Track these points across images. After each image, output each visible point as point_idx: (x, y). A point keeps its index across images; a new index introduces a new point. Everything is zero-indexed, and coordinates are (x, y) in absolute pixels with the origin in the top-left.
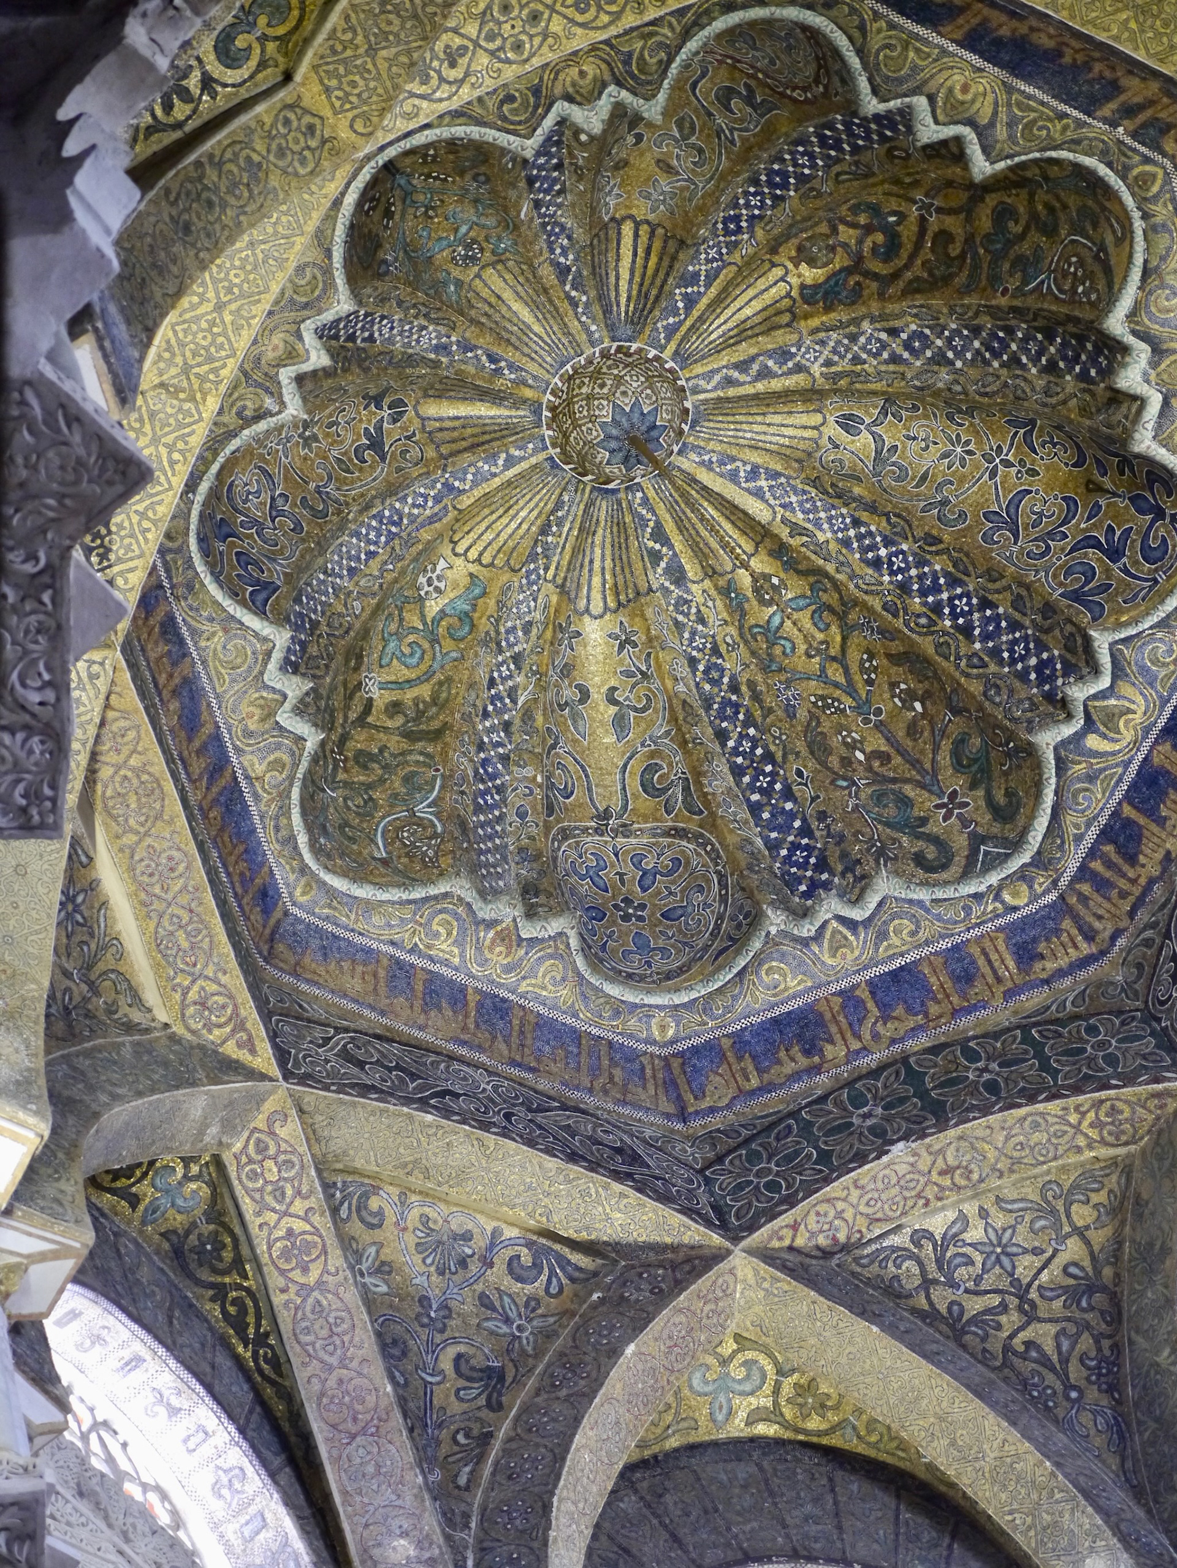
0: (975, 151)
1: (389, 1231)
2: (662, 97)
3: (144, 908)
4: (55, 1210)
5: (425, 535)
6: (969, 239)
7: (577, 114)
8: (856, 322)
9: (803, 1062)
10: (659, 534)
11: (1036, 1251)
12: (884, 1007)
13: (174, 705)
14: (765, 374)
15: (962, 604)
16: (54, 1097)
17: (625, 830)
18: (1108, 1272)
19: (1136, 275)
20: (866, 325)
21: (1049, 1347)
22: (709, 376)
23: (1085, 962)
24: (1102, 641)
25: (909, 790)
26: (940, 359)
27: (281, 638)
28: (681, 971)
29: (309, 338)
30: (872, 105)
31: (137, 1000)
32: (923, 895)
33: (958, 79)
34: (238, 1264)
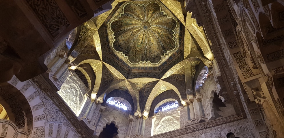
1: (140, 85)
2: (123, 12)
3: (115, 73)
5: (137, 39)
7: (119, 16)
9: (166, 65)
12: (170, 59)
14: (153, 19)
17: (156, 51)
20: (156, 14)
22: (150, 21)
24: (173, 31)
25: (171, 43)
26: (161, 14)
27: (122, 52)
28: (158, 61)
31: (117, 78)
32: (170, 51)
33: (140, 2)
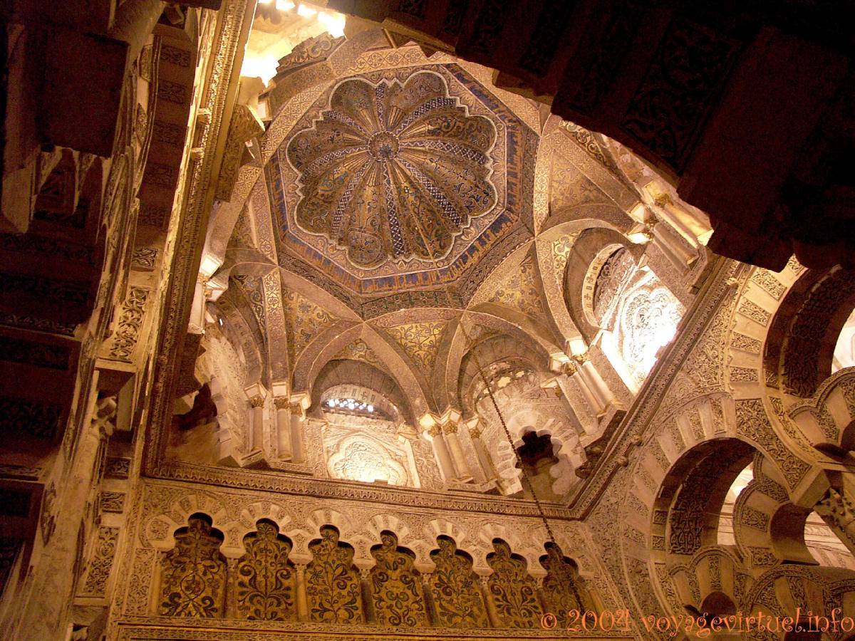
0: (467, 111)
1: (294, 302)
2: (405, 83)
3: (257, 224)
4: (221, 280)
5: (338, 161)
6: (464, 129)
7: (387, 82)
8: (437, 140)
9: (388, 288)
10: (387, 173)
11: (425, 337)
12: (407, 281)
13: (274, 183)
15: (445, 203)
16: (227, 256)
18: (438, 344)
19: (493, 145)
20: (439, 141)
21: (422, 356)
22: (405, 143)
23: (450, 282)
24: (470, 218)
26: (452, 152)
27: (300, 175)
28: (369, 263)
29: (320, 114)
30: (448, 96)
31: (252, 242)
34: (261, 300)
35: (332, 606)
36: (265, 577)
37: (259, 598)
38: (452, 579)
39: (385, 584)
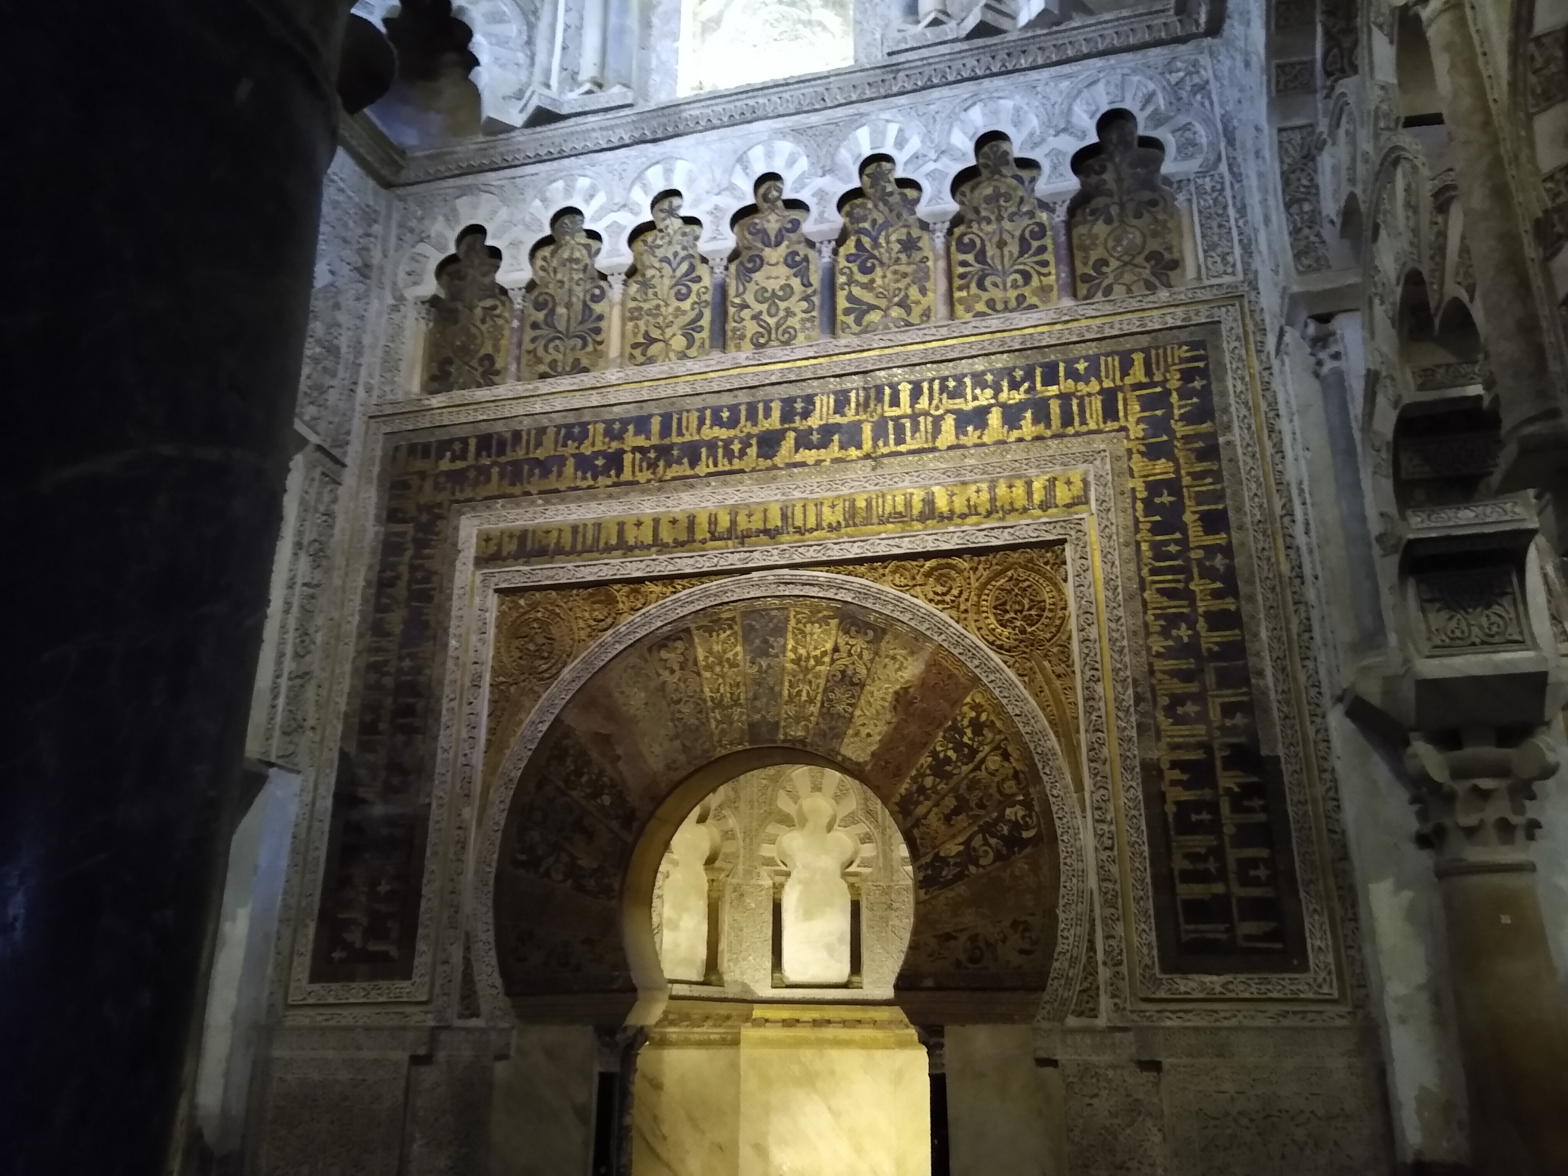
35: (663, 333)
36: (569, 306)
37: (557, 342)
38: (882, 240)
39: (756, 276)
